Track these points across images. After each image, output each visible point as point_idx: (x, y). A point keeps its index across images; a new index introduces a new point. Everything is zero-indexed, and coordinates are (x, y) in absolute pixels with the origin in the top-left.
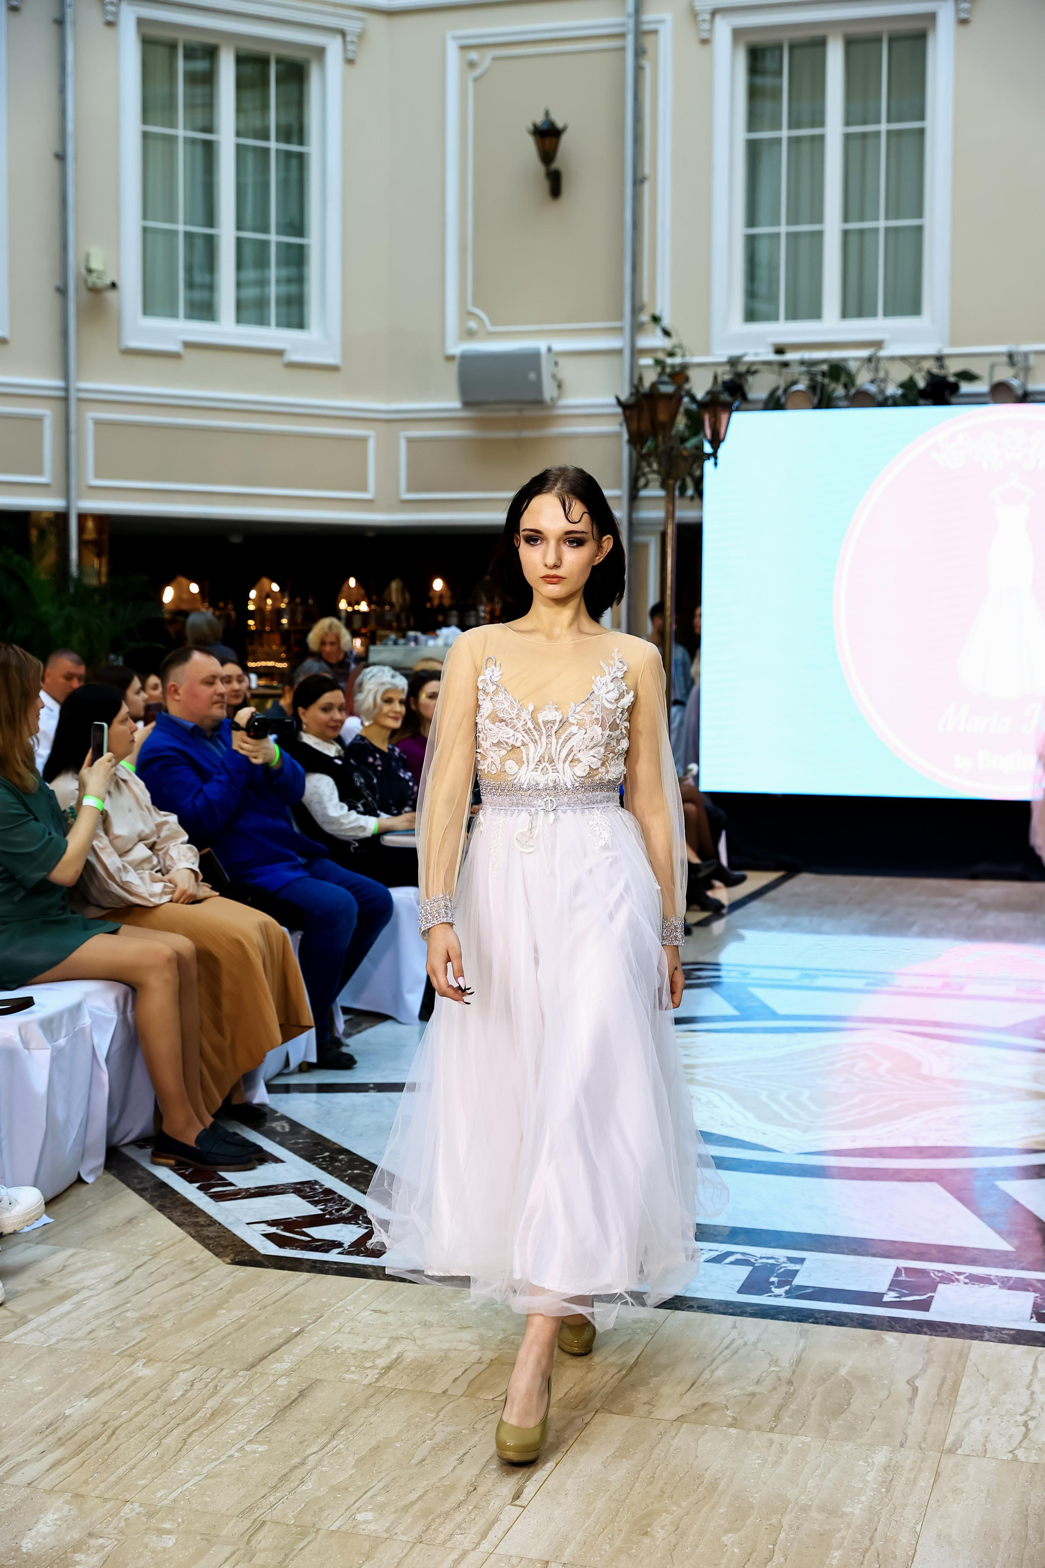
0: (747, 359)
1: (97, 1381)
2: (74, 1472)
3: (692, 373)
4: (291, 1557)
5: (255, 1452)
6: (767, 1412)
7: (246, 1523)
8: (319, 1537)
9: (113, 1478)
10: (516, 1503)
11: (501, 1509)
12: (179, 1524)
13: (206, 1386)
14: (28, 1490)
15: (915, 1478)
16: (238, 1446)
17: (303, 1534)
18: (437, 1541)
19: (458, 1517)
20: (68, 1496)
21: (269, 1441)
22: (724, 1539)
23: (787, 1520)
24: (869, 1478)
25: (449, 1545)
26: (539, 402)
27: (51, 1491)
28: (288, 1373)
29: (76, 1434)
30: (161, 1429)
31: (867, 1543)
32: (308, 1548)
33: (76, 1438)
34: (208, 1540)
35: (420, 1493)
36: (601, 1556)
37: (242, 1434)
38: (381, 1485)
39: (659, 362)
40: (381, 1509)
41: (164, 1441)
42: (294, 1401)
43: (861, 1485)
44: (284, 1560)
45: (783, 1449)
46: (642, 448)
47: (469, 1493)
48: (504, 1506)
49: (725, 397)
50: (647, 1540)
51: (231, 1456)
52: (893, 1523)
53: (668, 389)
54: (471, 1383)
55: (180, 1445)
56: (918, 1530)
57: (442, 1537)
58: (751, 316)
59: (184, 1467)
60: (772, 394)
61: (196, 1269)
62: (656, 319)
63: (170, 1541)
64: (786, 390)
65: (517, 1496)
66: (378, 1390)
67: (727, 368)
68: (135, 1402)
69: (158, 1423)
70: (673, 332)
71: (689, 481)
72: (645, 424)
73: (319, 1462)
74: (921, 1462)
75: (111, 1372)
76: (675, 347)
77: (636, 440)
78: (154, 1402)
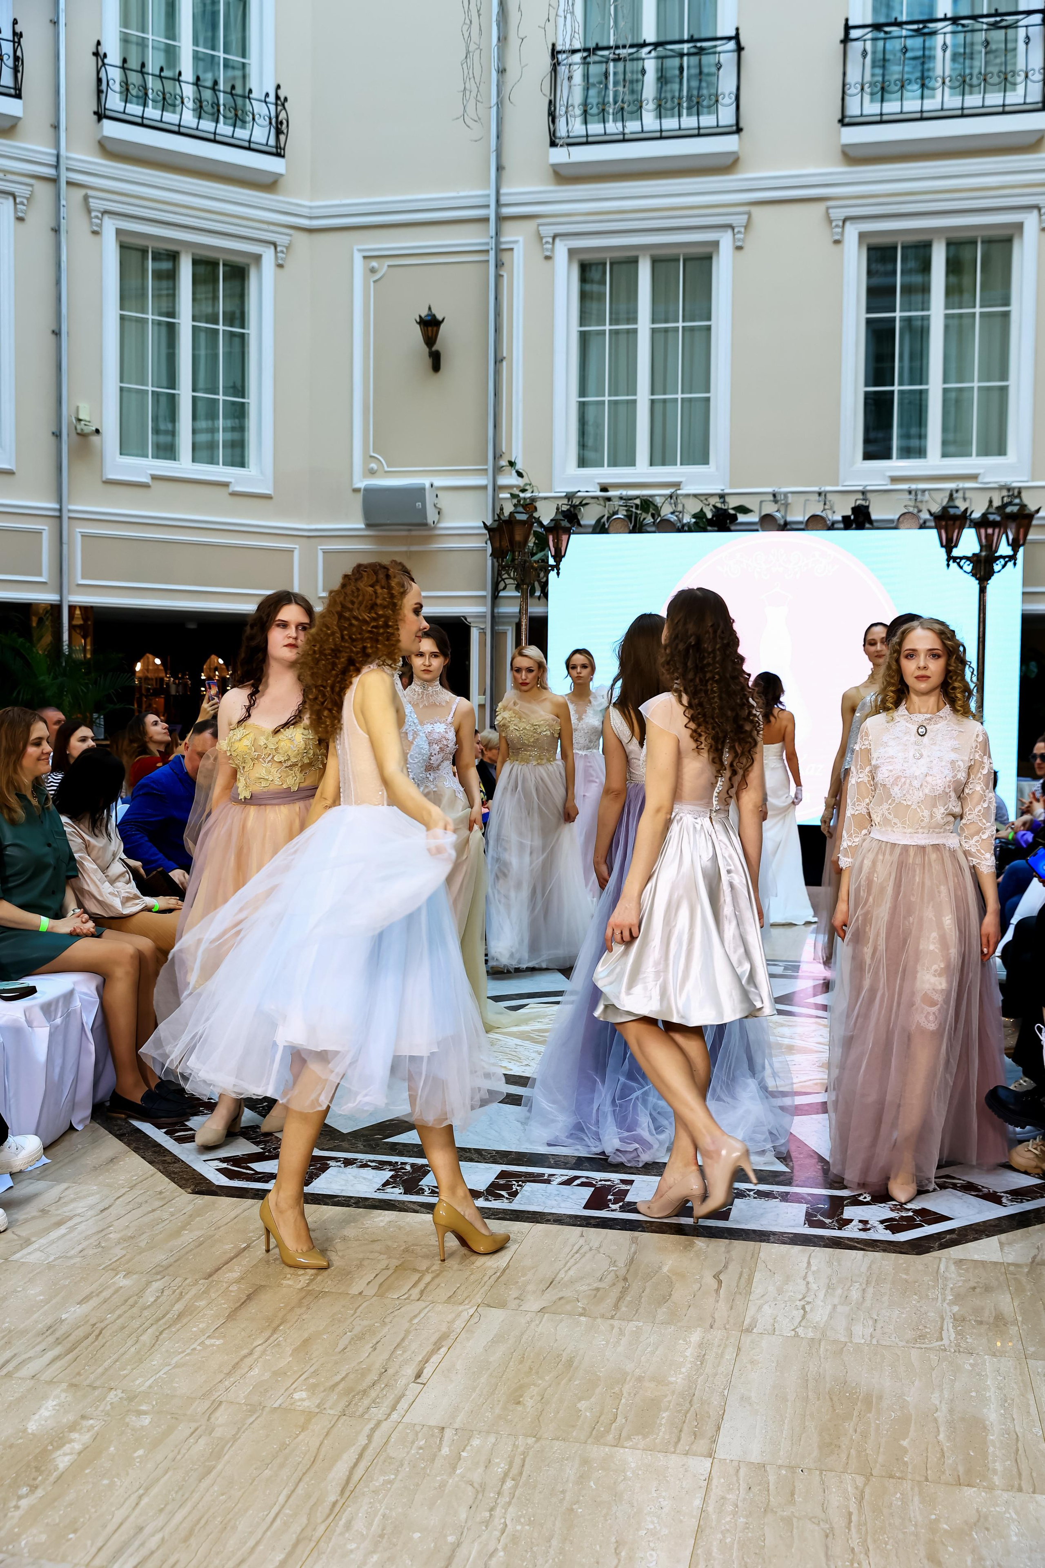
0: (579, 494)
1: (87, 1291)
2: (69, 1366)
3: (538, 504)
4: (242, 1430)
5: (213, 1345)
6: (610, 1301)
7: (207, 1404)
8: (265, 1413)
9: (100, 1370)
10: (418, 1381)
11: (407, 1385)
12: (153, 1406)
13: (174, 1292)
14: (33, 1382)
15: (722, 1353)
16: (199, 1341)
17: (252, 1411)
18: (358, 1414)
19: (373, 1394)
20: (64, 1385)
21: (224, 1336)
22: (579, 1405)
23: (626, 1388)
24: (688, 1353)
25: (366, 1416)
26: (426, 525)
27: (50, 1382)
28: (238, 1281)
29: (70, 1335)
30: (138, 1328)
31: (688, 1405)
32: (255, 1423)
33: (70, 1338)
34: (177, 1419)
35: (343, 1375)
36: (485, 1422)
37: (203, 1331)
38: (312, 1370)
39: (513, 496)
40: (312, 1389)
41: (141, 1338)
42: (243, 1303)
43: (682, 1360)
44: (237, 1433)
45: (622, 1332)
46: (503, 561)
47: (381, 1374)
48: (408, 1384)
49: (565, 523)
50: (520, 1408)
51: (194, 1349)
52: (707, 1389)
53: (523, 517)
54: (381, 1285)
55: (154, 1342)
56: (726, 1394)
57: (361, 1410)
58: (582, 462)
59: (156, 1360)
60: (599, 521)
61: (164, 1198)
62: (512, 464)
63: (146, 1420)
64: (608, 518)
65: (418, 1376)
66: (309, 1293)
67: (566, 501)
68: (118, 1307)
69: (136, 1323)
70: (524, 474)
71: (536, 584)
72: (506, 544)
73: (264, 1352)
74: (727, 1340)
75: (99, 1282)
76: (526, 484)
77: (497, 554)
78: (132, 1306)
